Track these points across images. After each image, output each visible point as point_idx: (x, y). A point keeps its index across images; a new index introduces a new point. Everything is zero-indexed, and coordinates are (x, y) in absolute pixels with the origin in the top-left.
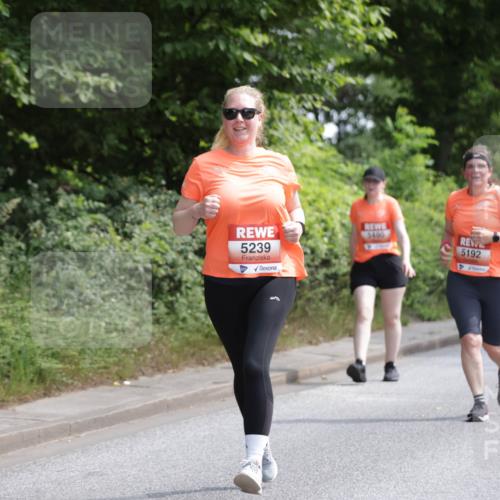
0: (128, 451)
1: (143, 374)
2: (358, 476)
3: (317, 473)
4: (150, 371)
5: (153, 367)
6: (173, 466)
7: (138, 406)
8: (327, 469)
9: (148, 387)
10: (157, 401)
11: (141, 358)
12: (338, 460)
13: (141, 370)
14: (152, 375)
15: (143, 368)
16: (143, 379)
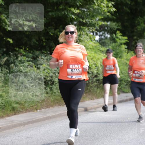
0: (39, 131)
1: (43, 108)
2: (105, 138)
3: (93, 137)
4: (45, 107)
5: (46, 106)
6: (52, 135)
7: (41, 118)
8: (96, 136)
9: (44, 112)
10: (47, 116)
11: (42, 104)
12: (100, 133)
13: (42, 107)
14: (46, 109)
15: (43, 107)
16: (43, 110)
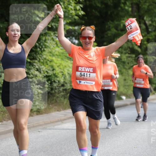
1: (5, 121)
2: (73, 153)
3: (60, 152)
4: (7, 119)
5: (8, 118)
6: (14, 150)
7: (3, 131)
8: (63, 151)
9: (6, 125)
10: (9, 129)
11: (4, 116)
12: (67, 148)
13: (4, 119)
14: (7, 121)
15: (5, 119)
16: (4, 122)
